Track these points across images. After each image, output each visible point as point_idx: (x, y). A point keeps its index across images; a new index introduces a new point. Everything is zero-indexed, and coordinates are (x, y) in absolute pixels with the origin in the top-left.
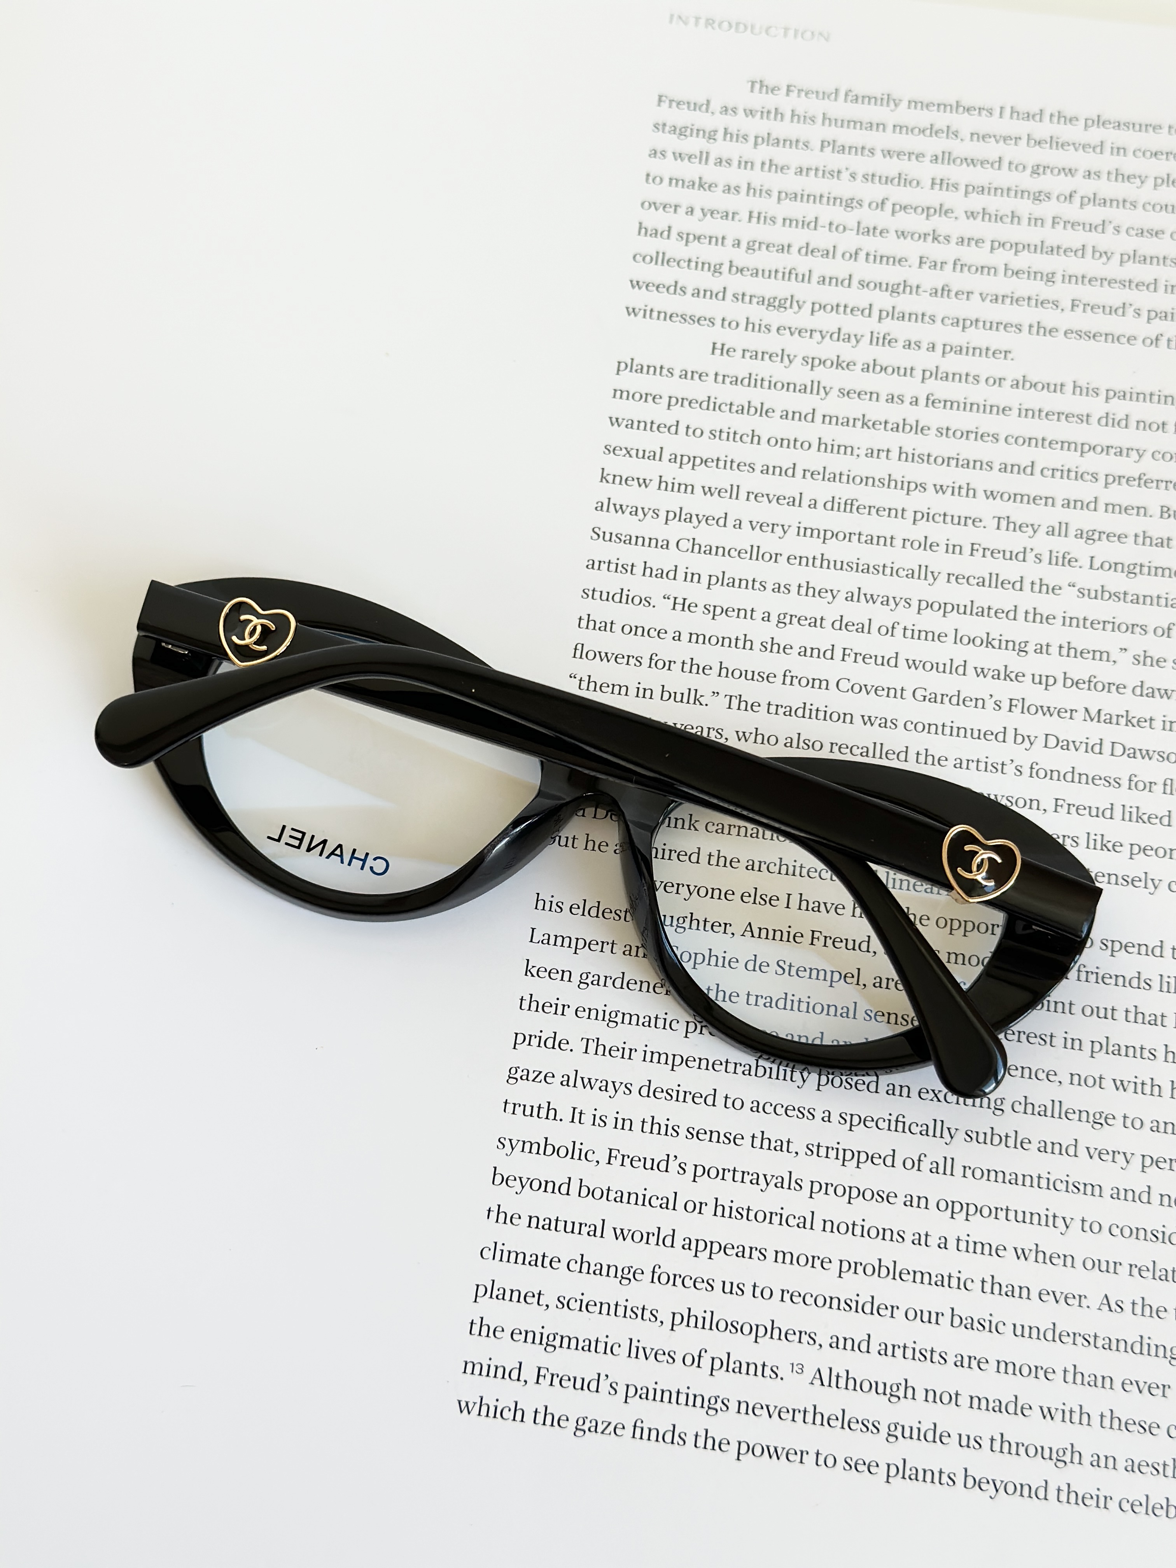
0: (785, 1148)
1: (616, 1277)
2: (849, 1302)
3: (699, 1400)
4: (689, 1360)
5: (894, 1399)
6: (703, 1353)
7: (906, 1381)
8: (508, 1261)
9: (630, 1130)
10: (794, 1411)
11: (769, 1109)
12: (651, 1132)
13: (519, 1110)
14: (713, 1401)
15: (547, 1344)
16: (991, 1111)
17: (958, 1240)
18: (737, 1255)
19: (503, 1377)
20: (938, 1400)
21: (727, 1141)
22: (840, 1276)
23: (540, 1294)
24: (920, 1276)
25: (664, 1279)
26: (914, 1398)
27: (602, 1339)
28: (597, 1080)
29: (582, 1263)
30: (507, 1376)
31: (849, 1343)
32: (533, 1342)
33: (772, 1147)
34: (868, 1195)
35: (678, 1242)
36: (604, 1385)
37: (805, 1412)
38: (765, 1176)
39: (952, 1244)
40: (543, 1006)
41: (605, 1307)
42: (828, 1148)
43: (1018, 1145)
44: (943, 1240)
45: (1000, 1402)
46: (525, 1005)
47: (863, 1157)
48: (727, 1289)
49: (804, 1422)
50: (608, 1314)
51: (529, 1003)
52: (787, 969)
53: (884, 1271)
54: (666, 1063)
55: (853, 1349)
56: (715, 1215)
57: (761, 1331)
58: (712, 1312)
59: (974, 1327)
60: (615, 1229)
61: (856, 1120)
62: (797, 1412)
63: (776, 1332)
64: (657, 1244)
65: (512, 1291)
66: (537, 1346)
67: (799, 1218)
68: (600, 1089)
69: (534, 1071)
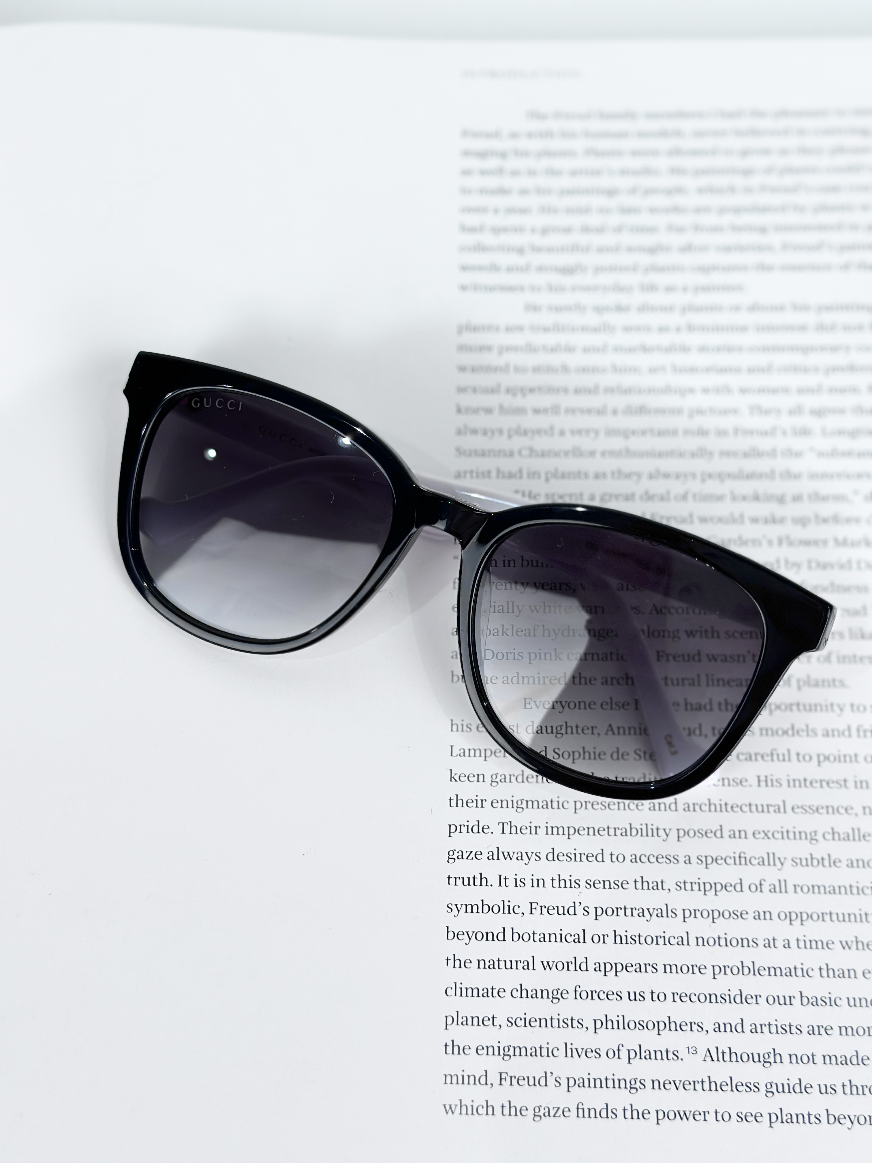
0: (660, 887)
1: (548, 998)
2: (723, 996)
3: (622, 1083)
4: (611, 1054)
5: (767, 1065)
6: (621, 1048)
7: (774, 1050)
8: (467, 996)
9: (544, 886)
10: (694, 1082)
11: (644, 859)
12: (560, 887)
13: (459, 882)
14: (633, 1082)
15: (504, 1055)
16: (807, 842)
17: (798, 940)
18: (636, 971)
19: (475, 1084)
20: (799, 1061)
21: (616, 887)
22: (714, 978)
23: (493, 1018)
24: (773, 971)
25: (584, 995)
26: (781, 1062)
27: (545, 1046)
28: (514, 852)
29: (521, 990)
30: (477, 1082)
31: (728, 1026)
32: (494, 1054)
33: (650, 887)
34: (726, 915)
35: (591, 967)
36: (551, 1081)
37: (702, 1082)
38: (648, 909)
39: (793, 944)
40: (467, 802)
41: (543, 1022)
42: (692, 883)
43: (832, 864)
44: (786, 942)
45: (846, 1058)
46: (454, 803)
47: (719, 887)
48: (632, 997)
49: (703, 1090)
50: (546, 1026)
51: (456, 802)
52: (643, 754)
53: (746, 971)
54: (563, 834)
55: (731, 1031)
56: (615, 943)
57: (662, 1026)
58: (623, 1016)
59: (819, 1004)
60: (542, 962)
61: (709, 860)
62: (696, 1083)
63: (673, 1026)
64: (576, 970)
65: (473, 1018)
66: (497, 1057)
67: (678, 938)
68: (517, 859)
69: (466, 852)
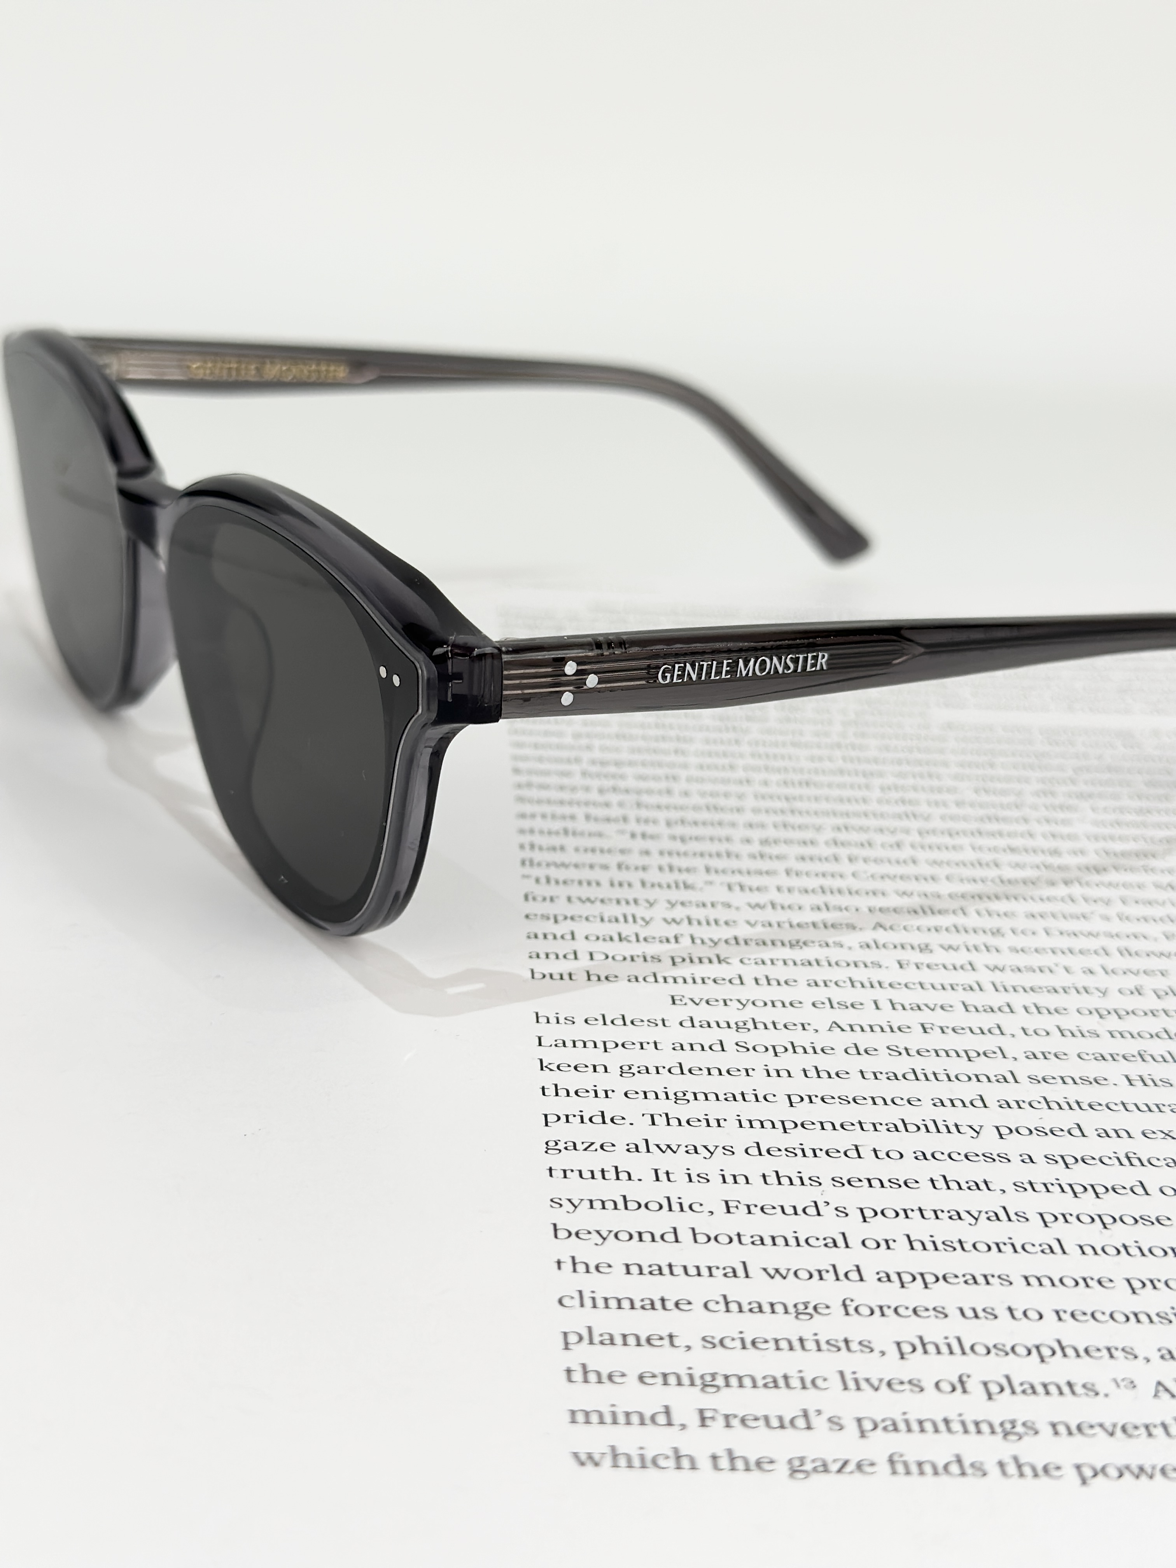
0: (982, 1186)
1: (786, 1312)
2: (1162, 1315)
3: (984, 1427)
4: (946, 1387)
6: (965, 1379)
8: (607, 1307)
9: (748, 1182)
10: (1146, 1426)
11: (940, 1156)
12: (780, 1184)
13: (573, 1175)
14: (1008, 1425)
15: (704, 1385)
18: (966, 1282)
19: (643, 1424)
21: (895, 1186)
22: (1135, 1293)
23: (671, 1337)
25: (865, 1311)
27: (793, 1373)
28: (679, 1146)
29: (727, 1303)
30: (648, 1421)
32: (680, 1384)
33: (964, 1188)
34: (1129, 1220)
35: (870, 1277)
36: (819, 1422)
37: (1166, 1427)
38: (968, 1212)
40: (576, 1092)
42: (1045, 1184)
46: (551, 1091)
47: (1100, 1189)
48: (970, 1314)
50: (792, 1349)
51: (555, 1091)
52: (904, 1052)
54: (774, 1128)
56: (912, 1248)
57: (1046, 1352)
58: (958, 1338)
60: (765, 1270)
61: (1070, 1160)
62: (1151, 1427)
63: (1070, 1352)
64: (838, 1279)
65: (624, 1336)
66: (687, 1390)
67: (1040, 1245)
68: (687, 1152)
69: (583, 1143)
